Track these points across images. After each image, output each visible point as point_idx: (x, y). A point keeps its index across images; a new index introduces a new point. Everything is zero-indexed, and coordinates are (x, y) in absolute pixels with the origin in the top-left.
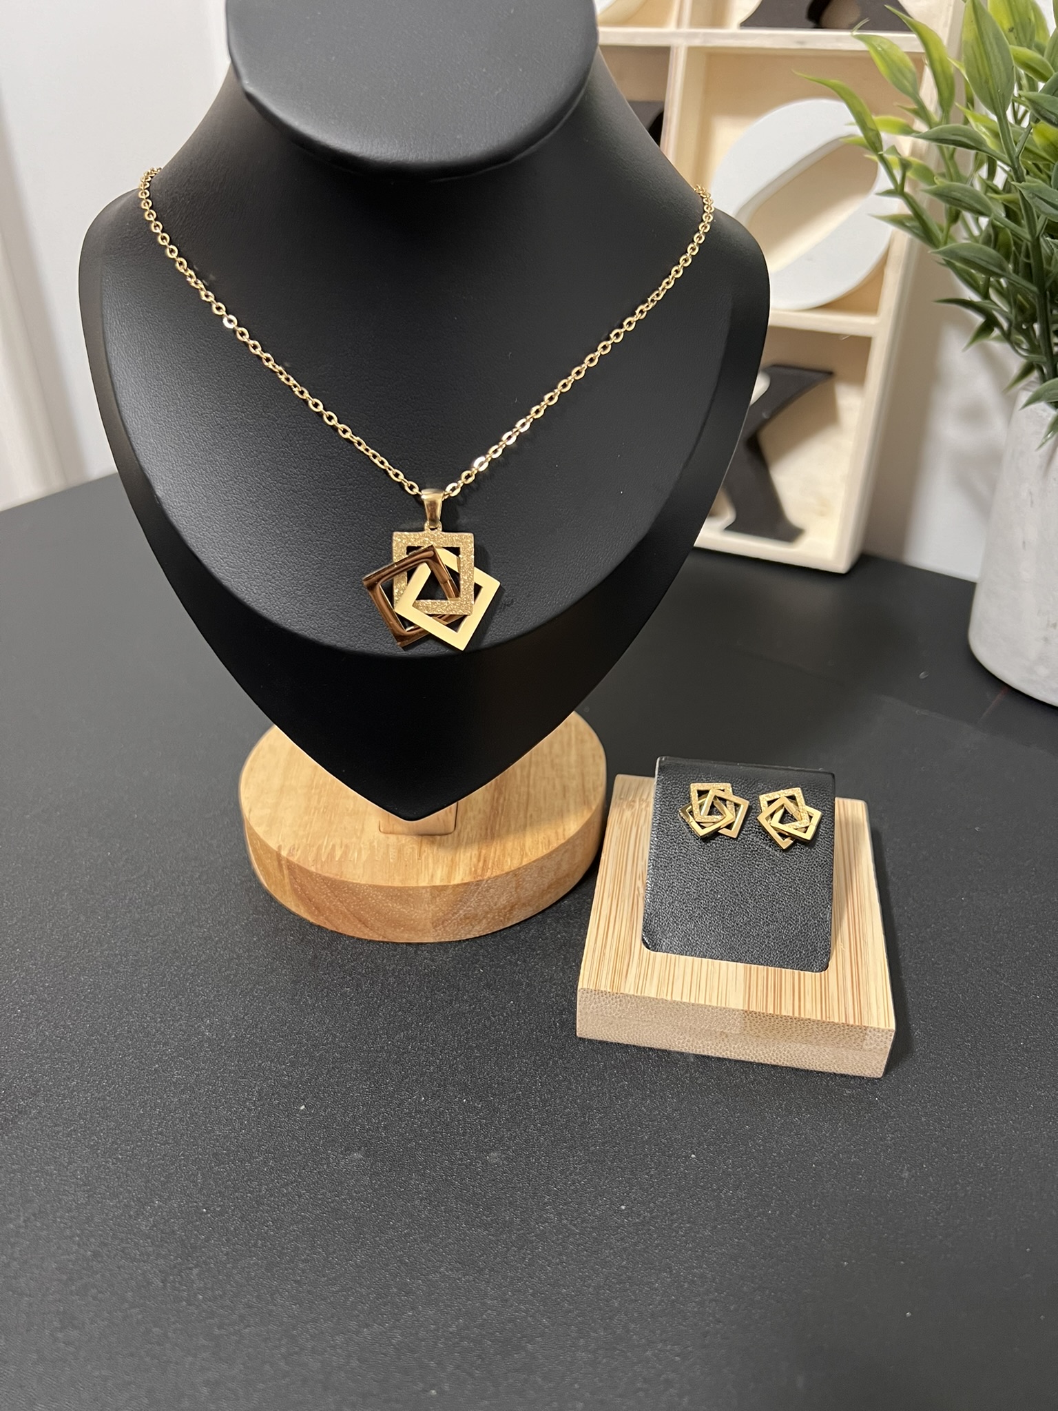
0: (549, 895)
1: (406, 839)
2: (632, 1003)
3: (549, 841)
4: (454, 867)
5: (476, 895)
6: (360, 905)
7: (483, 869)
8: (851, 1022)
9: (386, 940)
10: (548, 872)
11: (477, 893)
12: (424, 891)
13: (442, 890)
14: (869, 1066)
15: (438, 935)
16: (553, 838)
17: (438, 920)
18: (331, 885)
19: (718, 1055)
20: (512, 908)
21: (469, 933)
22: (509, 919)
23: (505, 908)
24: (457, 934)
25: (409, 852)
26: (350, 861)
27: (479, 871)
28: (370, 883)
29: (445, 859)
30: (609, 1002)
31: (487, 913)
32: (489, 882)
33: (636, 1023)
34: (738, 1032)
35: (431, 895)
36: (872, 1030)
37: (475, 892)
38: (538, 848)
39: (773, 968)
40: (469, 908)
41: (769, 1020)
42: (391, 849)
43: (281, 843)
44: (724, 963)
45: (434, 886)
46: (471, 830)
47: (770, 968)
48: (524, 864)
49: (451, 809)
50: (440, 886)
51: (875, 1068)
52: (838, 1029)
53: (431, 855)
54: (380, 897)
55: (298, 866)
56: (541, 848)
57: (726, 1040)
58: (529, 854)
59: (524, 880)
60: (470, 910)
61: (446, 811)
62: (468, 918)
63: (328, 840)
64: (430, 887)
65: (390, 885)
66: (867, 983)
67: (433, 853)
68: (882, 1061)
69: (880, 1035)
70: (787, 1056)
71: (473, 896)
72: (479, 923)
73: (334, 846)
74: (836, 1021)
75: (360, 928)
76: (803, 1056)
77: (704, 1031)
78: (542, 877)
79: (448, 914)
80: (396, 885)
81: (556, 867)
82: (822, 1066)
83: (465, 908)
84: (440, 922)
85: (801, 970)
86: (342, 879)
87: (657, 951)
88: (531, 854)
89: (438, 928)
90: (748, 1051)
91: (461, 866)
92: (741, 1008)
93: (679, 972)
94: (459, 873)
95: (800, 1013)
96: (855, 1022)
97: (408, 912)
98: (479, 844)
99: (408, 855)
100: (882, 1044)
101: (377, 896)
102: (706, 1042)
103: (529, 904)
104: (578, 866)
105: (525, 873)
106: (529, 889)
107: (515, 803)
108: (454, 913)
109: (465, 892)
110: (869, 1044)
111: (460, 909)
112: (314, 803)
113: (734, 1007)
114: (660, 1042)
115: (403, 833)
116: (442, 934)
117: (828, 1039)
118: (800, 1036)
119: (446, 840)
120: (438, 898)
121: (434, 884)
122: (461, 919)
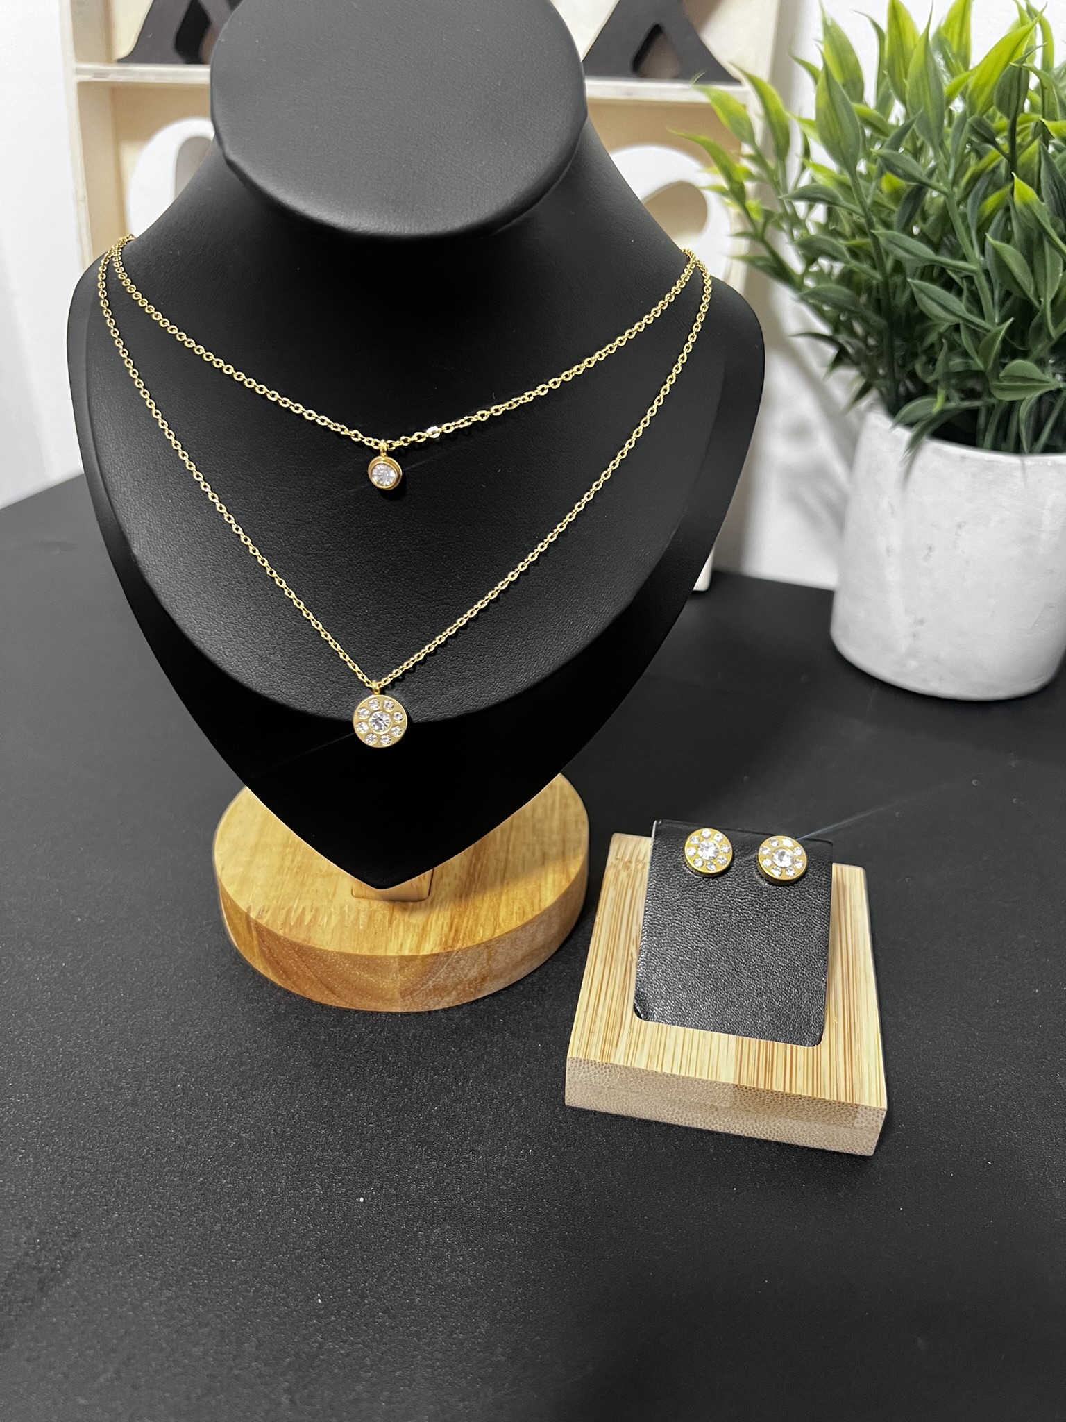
0: (523, 967)
1: (377, 905)
2: (622, 1074)
3: (524, 912)
4: (424, 937)
5: (445, 966)
6: (327, 973)
7: (454, 939)
8: (843, 1100)
9: (353, 1008)
10: (522, 943)
11: (447, 964)
12: (392, 961)
13: (410, 961)
14: (860, 1144)
15: (406, 1005)
16: (528, 909)
17: (406, 990)
18: (299, 950)
19: (707, 1127)
21: (438, 1004)
22: (479, 991)
23: (476, 980)
24: (426, 1005)
25: (379, 919)
26: (319, 925)
27: (450, 942)
28: (337, 951)
29: (416, 927)
30: (599, 1072)
31: (457, 984)
32: (460, 953)
33: (625, 1093)
34: (728, 1106)
35: (400, 964)
36: (863, 1108)
37: (445, 963)
38: (511, 920)
39: (765, 1041)
40: (438, 980)
41: (759, 1095)
42: (361, 915)
43: (251, 904)
44: (716, 1034)
45: (402, 956)
46: (446, 897)
47: (762, 1041)
48: (496, 935)
49: (424, 877)
50: (408, 956)
51: (866, 1146)
52: (829, 1107)
53: (402, 922)
54: (347, 965)
55: (266, 928)
56: (515, 919)
57: (716, 1113)
58: (503, 925)
59: (496, 951)
60: (439, 982)
61: (420, 878)
62: (437, 989)
63: (299, 902)
64: (399, 956)
65: (358, 953)
66: (860, 1058)
67: (404, 920)
68: (873, 1139)
69: (871, 1113)
70: (777, 1132)
71: (443, 967)
72: (449, 994)
73: (304, 909)
74: (827, 1098)
75: (328, 994)
76: (794, 1132)
77: (693, 1104)
78: (516, 949)
79: (416, 984)
80: (364, 954)
81: (530, 939)
82: (812, 1142)
83: (434, 979)
84: (409, 993)
85: (794, 1043)
86: (310, 945)
87: (648, 1020)
88: (505, 925)
89: (407, 998)
90: (738, 1126)
91: (431, 935)
92: (732, 1082)
93: (670, 1043)
94: (429, 943)
95: (791, 1089)
96: (846, 1100)
97: (376, 981)
98: (452, 913)
99: (379, 921)
100: (874, 1122)
101: (344, 964)
102: (695, 1115)
103: (501, 976)
104: (555, 937)
105: (498, 945)
106: (501, 961)
107: (492, 870)
108: (423, 984)
109: (434, 963)
110: (860, 1122)
111: (429, 980)
112: (287, 863)
113: (724, 1081)
114: (649, 1113)
115: (376, 899)
116: (411, 1004)
117: (819, 1115)
118: (790, 1112)
119: (418, 907)
120: (406, 968)
121: (402, 954)
122: (430, 990)
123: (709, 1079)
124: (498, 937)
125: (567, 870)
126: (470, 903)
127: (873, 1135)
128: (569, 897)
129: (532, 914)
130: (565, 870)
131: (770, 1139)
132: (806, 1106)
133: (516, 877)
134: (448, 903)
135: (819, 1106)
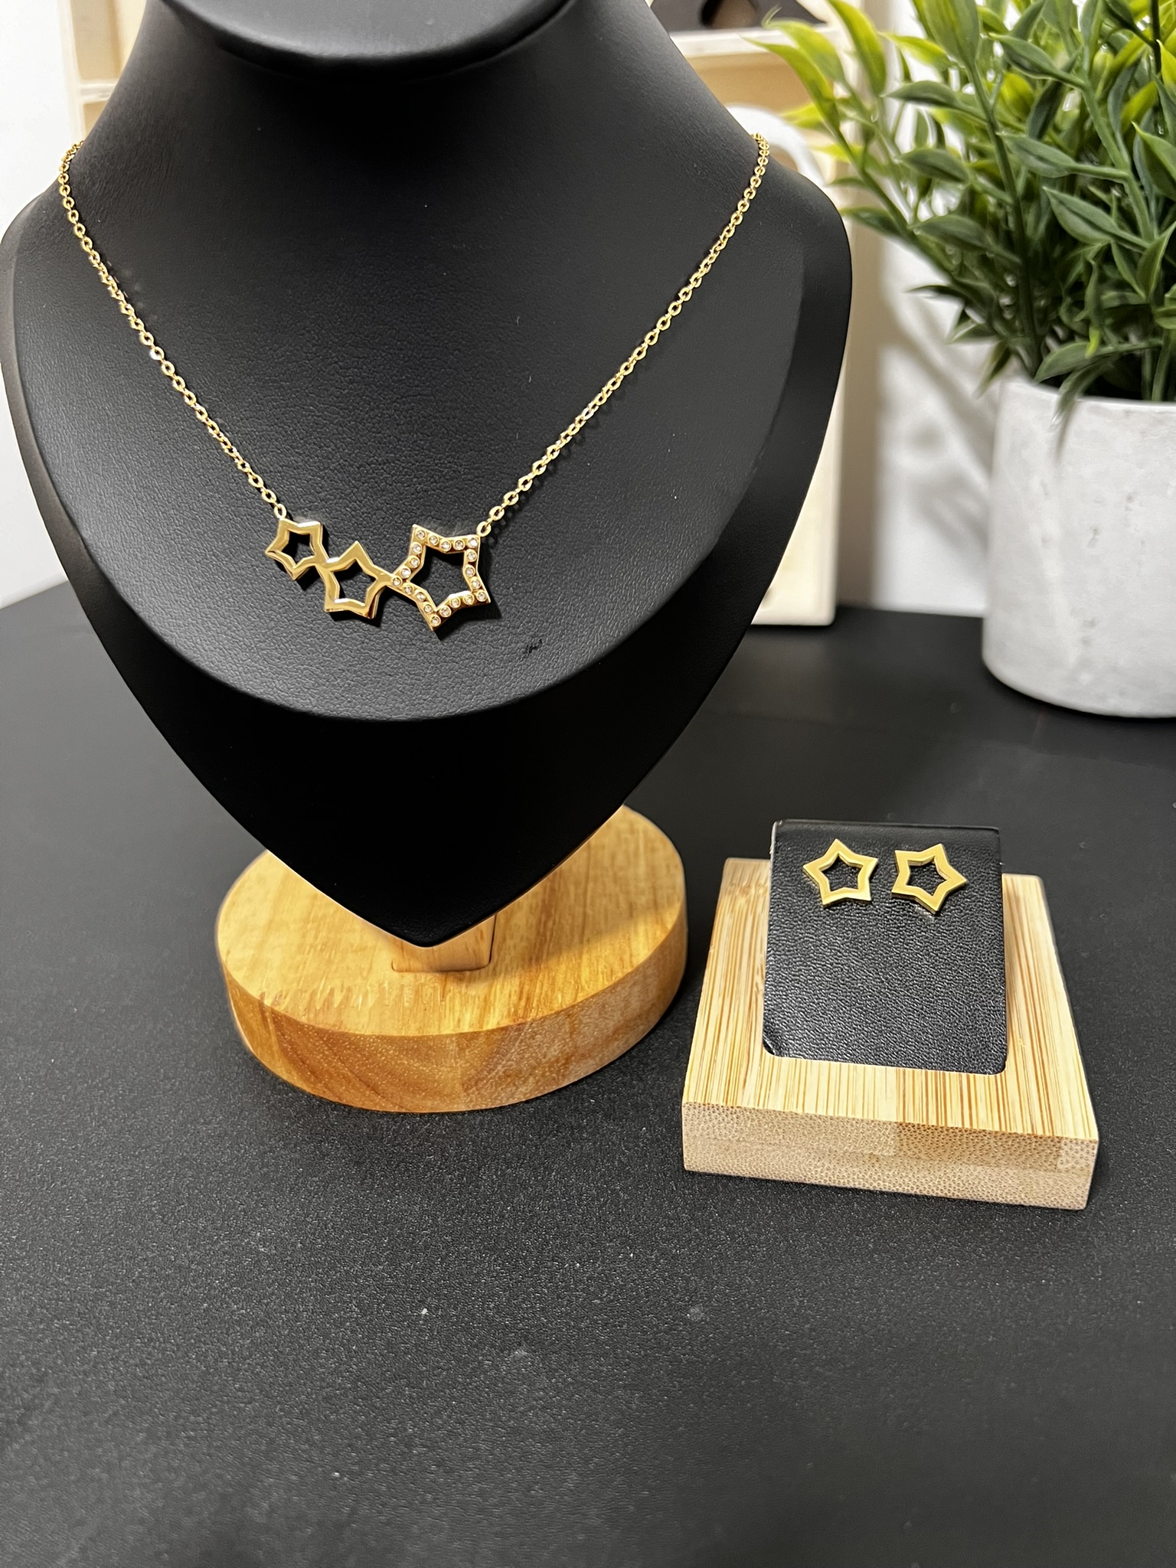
0: (616, 1043)
1: (426, 978)
2: (753, 1120)
3: (612, 970)
4: (487, 1008)
5: (517, 1044)
6: (366, 1065)
7: (525, 1009)
8: (1040, 1133)
9: (403, 1110)
10: (612, 1010)
11: (519, 1040)
12: (449, 1041)
13: (472, 1039)
14: (1067, 1193)
15: (471, 1101)
16: (617, 967)
17: (469, 1080)
18: (328, 1040)
19: (867, 1186)
20: (568, 1060)
21: (512, 1095)
22: (564, 1076)
23: (557, 1061)
24: (496, 1099)
25: (428, 993)
26: (353, 1007)
27: (521, 1012)
28: (377, 1034)
29: (477, 999)
30: (723, 1120)
31: (534, 1068)
32: (534, 1025)
33: (760, 1147)
34: (892, 1153)
35: (458, 1046)
36: (1068, 1142)
37: (516, 1040)
38: (597, 981)
39: (933, 1071)
40: (510, 1063)
41: (931, 1135)
42: (406, 990)
43: (265, 990)
44: (869, 1068)
45: (461, 1034)
46: (511, 961)
47: (929, 1071)
48: (579, 1000)
49: (483, 928)
50: (468, 1033)
51: (1075, 1195)
52: (1023, 1143)
53: (458, 995)
54: (391, 1052)
55: (285, 1016)
56: (601, 980)
57: (877, 1165)
58: (586, 987)
59: (581, 1022)
60: (511, 1065)
62: (509, 1076)
63: (325, 983)
64: (456, 1035)
65: (404, 1034)
66: (1057, 1083)
67: (460, 992)
68: (1084, 1185)
69: (1079, 1148)
70: (959, 1185)
71: (514, 1045)
72: (524, 1082)
73: (332, 991)
74: (1020, 1132)
75: (369, 1096)
76: (979, 1183)
77: (847, 1155)
78: (605, 1018)
79: (482, 1071)
80: (411, 1035)
81: (623, 1005)
82: (1005, 1195)
83: (504, 1062)
84: (473, 1083)
85: (971, 1072)
86: (342, 1030)
87: (782, 1056)
88: (589, 987)
89: (471, 1091)
90: (907, 1180)
91: (496, 1006)
92: (894, 1120)
94: (494, 1016)
95: (971, 1123)
96: (1044, 1131)
97: (430, 1071)
98: (520, 978)
99: (429, 996)
100: (1083, 1160)
101: (387, 1051)
102: (851, 1169)
103: (590, 1056)
104: (653, 1005)
105: (581, 1013)
106: (589, 1034)
107: (567, 928)
108: (491, 1069)
109: (503, 1040)
110: (1065, 1162)
111: (497, 1064)
112: (310, 939)
113: (884, 1120)
114: (792, 1172)
115: (423, 971)
116: (476, 1099)
117: (1011, 1157)
118: (973, 1155)
119: (477, 976)
120: (467, 1050)
121: (461, 1031)
122: (500, 1078)
123: (865, 1117)
124: (581, 1002)
125: (662, 920)
126: (542, 966)
127: (1083, 1179)
128: (667, 952)
129: (622, 972)
130: (660, 921)
131: (949, 1195)
132: (993, 1145)
133: (599, 934)
134: (515, 969)
135: (1010, 1143)
